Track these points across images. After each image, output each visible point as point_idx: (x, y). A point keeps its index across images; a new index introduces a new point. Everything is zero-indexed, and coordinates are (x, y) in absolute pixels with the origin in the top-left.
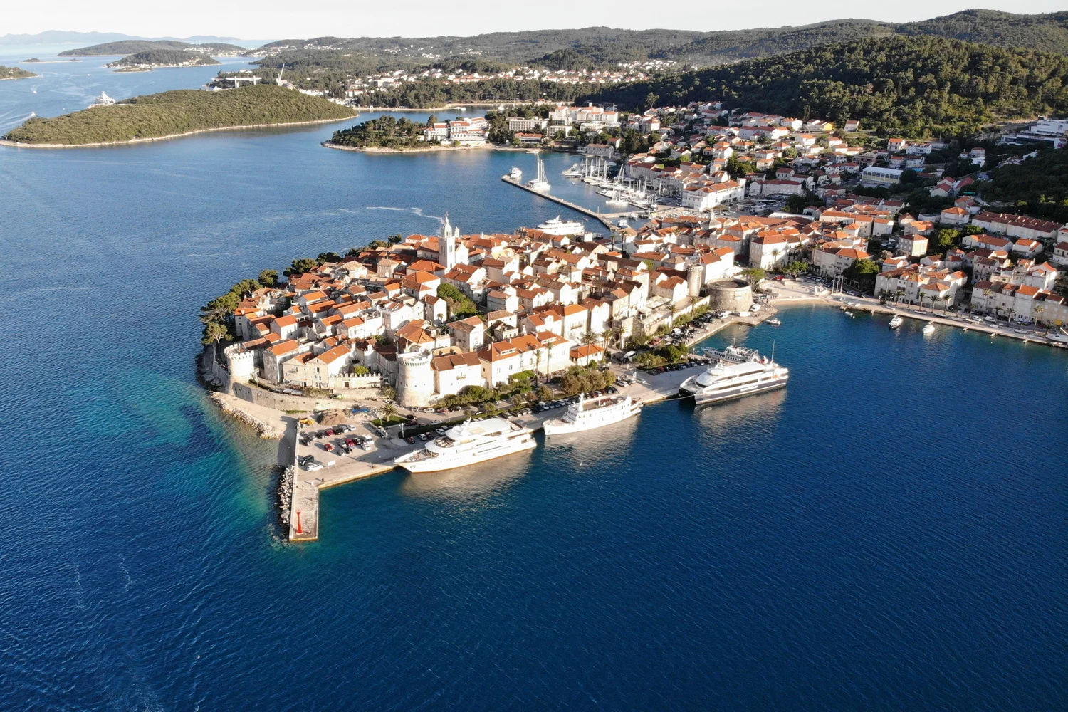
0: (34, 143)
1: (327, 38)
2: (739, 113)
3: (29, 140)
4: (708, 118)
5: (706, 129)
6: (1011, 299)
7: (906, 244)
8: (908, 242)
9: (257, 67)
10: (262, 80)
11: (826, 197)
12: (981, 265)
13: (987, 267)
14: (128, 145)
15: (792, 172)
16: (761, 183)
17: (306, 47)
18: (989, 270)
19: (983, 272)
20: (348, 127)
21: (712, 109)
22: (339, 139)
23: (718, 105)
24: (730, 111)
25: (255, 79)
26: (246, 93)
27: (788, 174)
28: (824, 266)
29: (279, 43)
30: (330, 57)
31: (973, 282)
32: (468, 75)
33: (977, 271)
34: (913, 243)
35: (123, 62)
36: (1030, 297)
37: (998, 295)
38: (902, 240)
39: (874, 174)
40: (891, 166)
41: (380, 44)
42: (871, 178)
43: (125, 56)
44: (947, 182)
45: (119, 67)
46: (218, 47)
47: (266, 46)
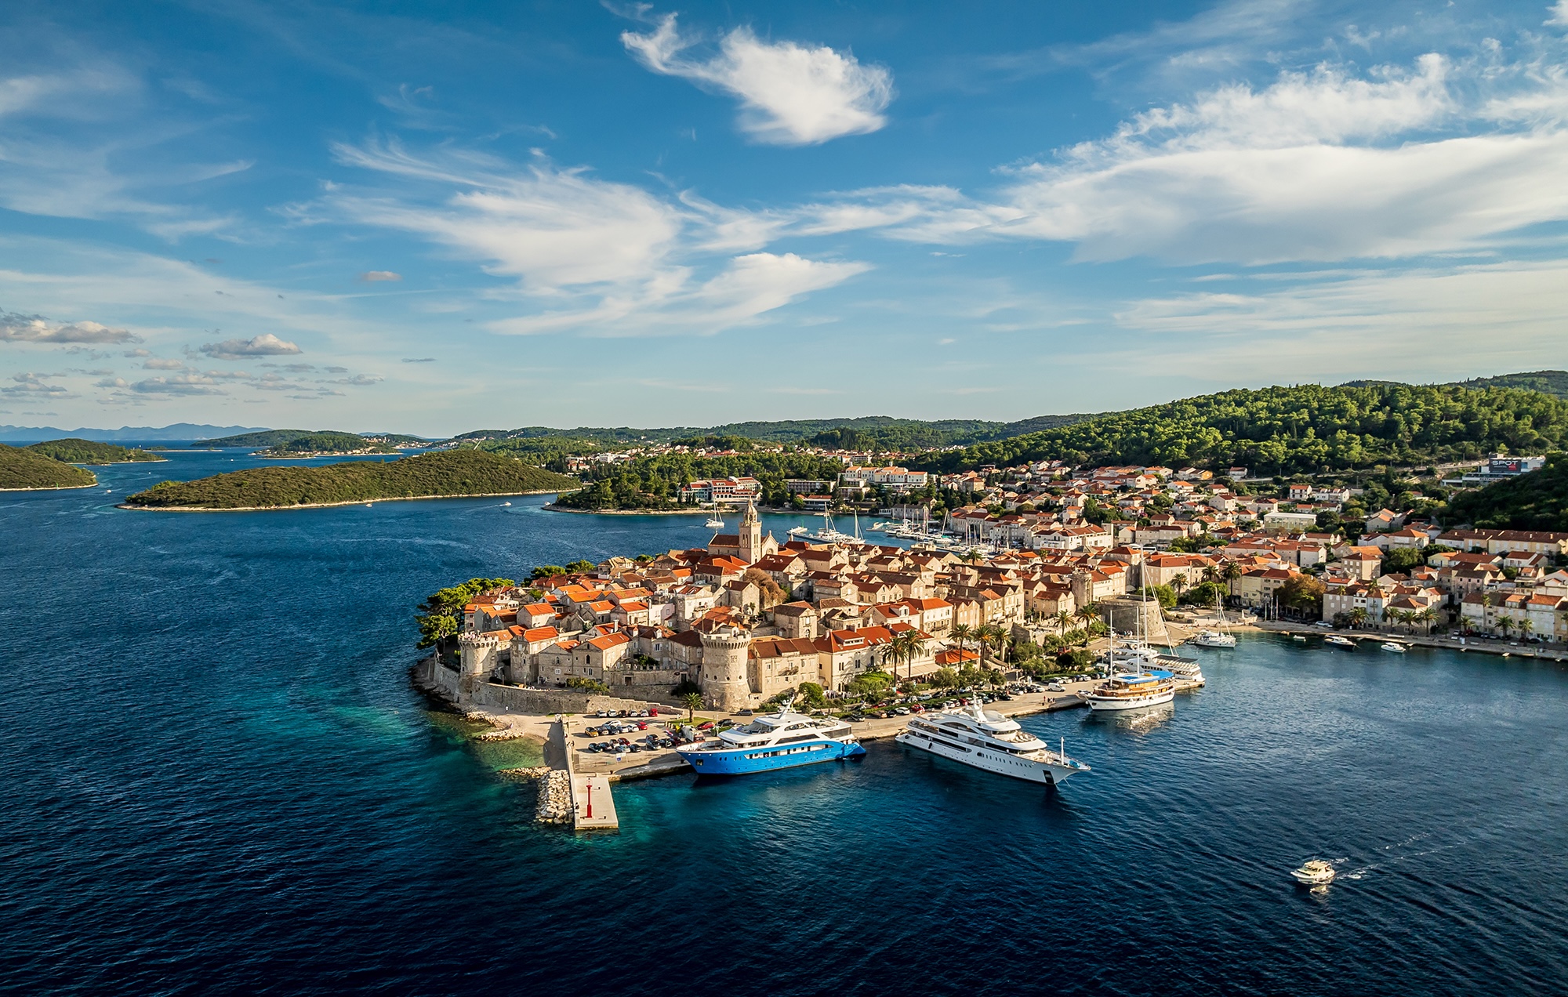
0: (167, 506)
1: (535, 428)
2: (1086, 469)
3: (161, 503)
4: (1046, 476)
6: (1521, 612)
8: (1355, 564)
12: (1465, 580)
13: (1474, 580)
15: (1172, 519)
16: (1132, 530)
17: (510, 437)
18: (1478, 584)
19: (1470, 588)
21: (1050, 467)
22: (563, 504)
23: (1056, 463)
24: (1072, 468)
28: (1246, 595)
31: (1457, 599)
32: (722, 451)
33: (1461, 588)
34: (1361, 564)
35: (276, 450)
36: (1551, 608)
37: (1501, 610)
38: (1346, 562)
41: (602, 432)
42: (1279, 521)
46: (396, 438)
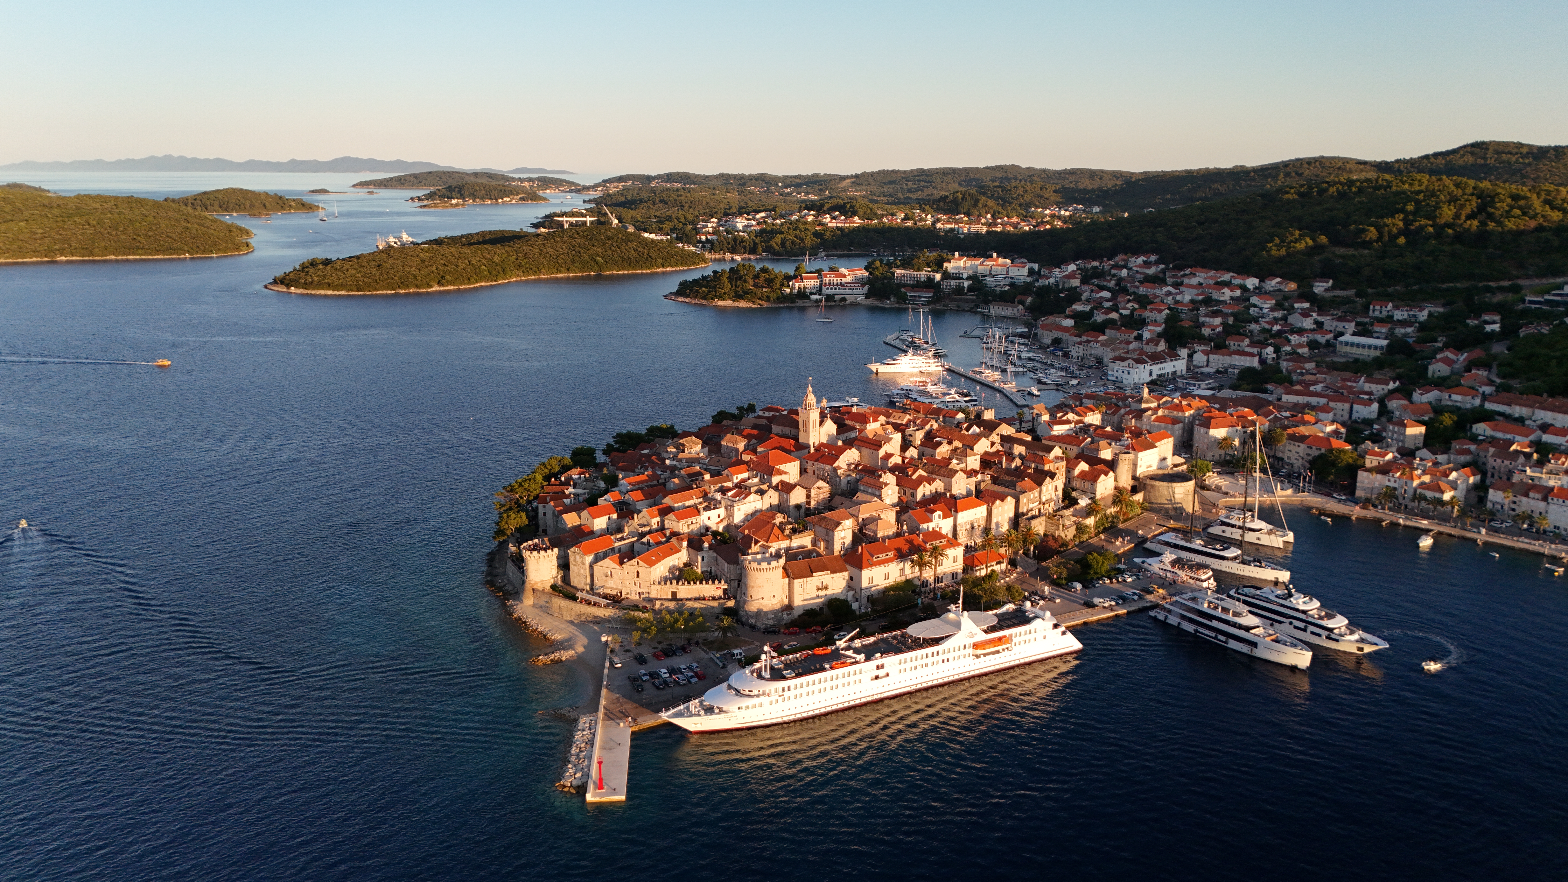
0: (314, 289)
1: (678, 173)
2: (1179, 268)
3: (306, 286)
4: (1141, 273)
5: (1138, 287)
6: (1543, 504)
7: (1396, 432)
8: (1399, 429)
9: (592, 205)
10: (598, 220)
11: (1289, 372)
12: (1499, 461)
13: (1507, 462)
14: (427, 293)
15: (1247, 341)
16: (1206, 353)
17: (653, 184)
18: (1511, 467)
19: (1502, 468)
20: (697, 276)
21: (1147, 264)
22: (685, 289)
23: (1153, 258)
24: (1167, 264)
25: (588, 219)
26: (576, 236)
27: (1241, 344)
28: (1290, 458)
29: (620, 179)
30: (681, 196)
31: (1488, 482)
32: (846, 218)
33: (1494, 468)
34: (1404, 430)
35: (430, 196)
37: (1524, 499)
38: (1391, 427)
39: (1352, 345)
40: (1375, 335)
41: (742, 181)
42: (1348, 349)
43: (432, 189)
44: (1449, 354)
45: (426, 203)
46: (546, 182)
47: (605, 181)
